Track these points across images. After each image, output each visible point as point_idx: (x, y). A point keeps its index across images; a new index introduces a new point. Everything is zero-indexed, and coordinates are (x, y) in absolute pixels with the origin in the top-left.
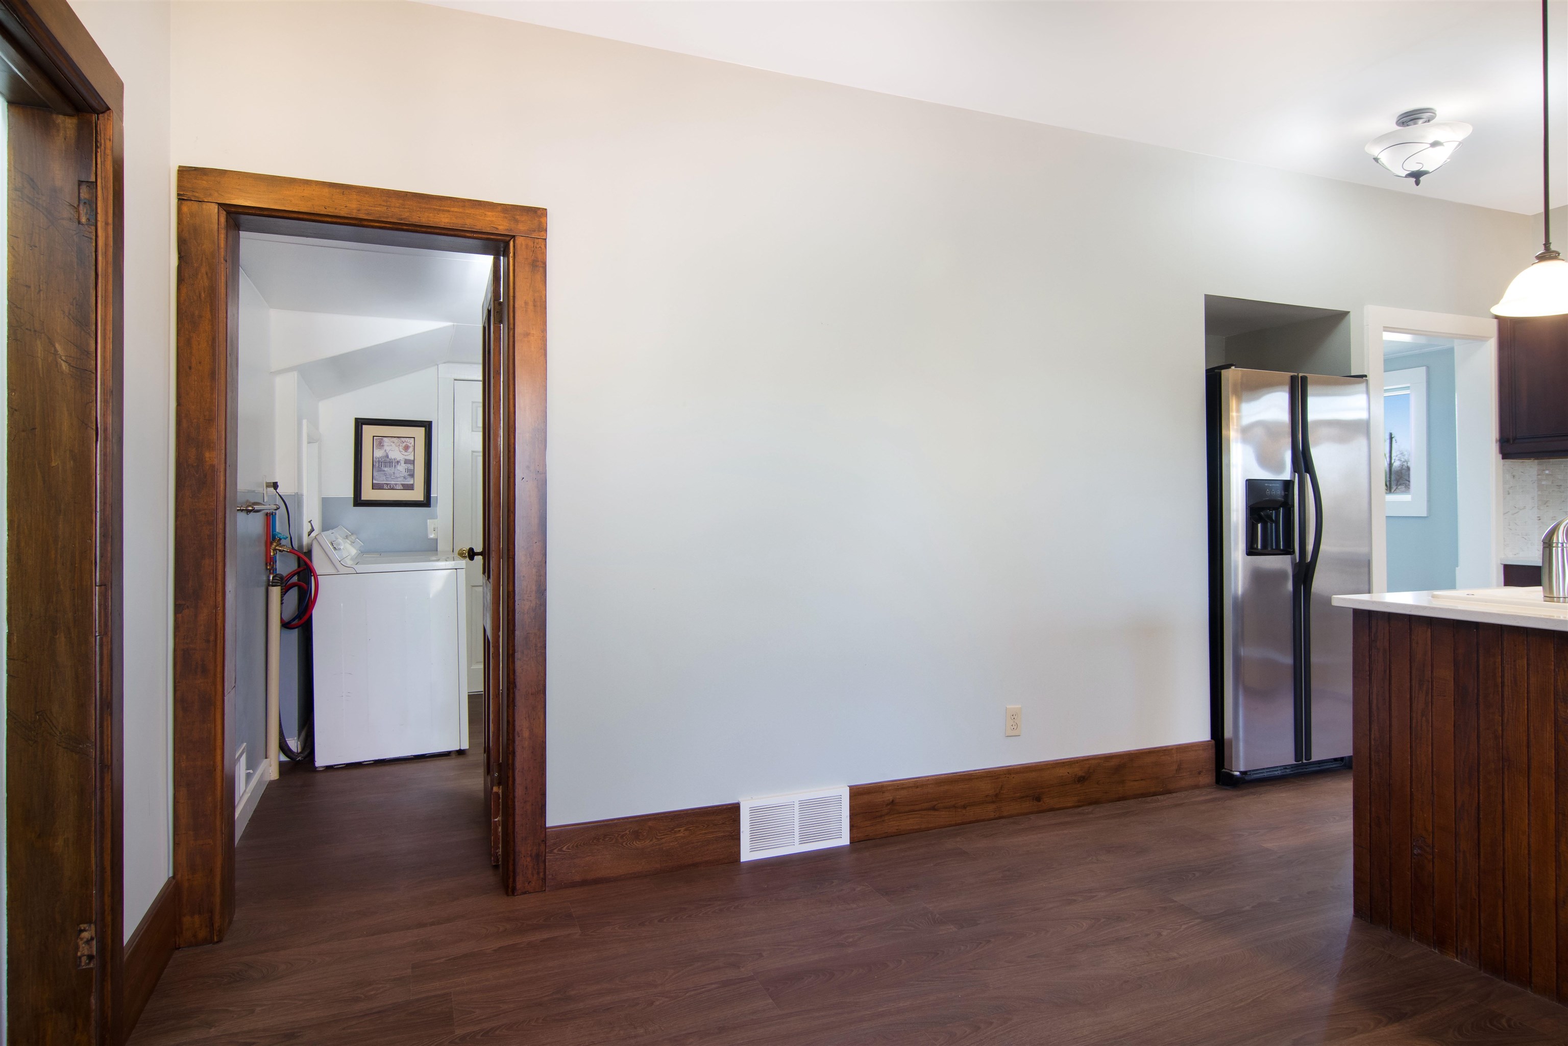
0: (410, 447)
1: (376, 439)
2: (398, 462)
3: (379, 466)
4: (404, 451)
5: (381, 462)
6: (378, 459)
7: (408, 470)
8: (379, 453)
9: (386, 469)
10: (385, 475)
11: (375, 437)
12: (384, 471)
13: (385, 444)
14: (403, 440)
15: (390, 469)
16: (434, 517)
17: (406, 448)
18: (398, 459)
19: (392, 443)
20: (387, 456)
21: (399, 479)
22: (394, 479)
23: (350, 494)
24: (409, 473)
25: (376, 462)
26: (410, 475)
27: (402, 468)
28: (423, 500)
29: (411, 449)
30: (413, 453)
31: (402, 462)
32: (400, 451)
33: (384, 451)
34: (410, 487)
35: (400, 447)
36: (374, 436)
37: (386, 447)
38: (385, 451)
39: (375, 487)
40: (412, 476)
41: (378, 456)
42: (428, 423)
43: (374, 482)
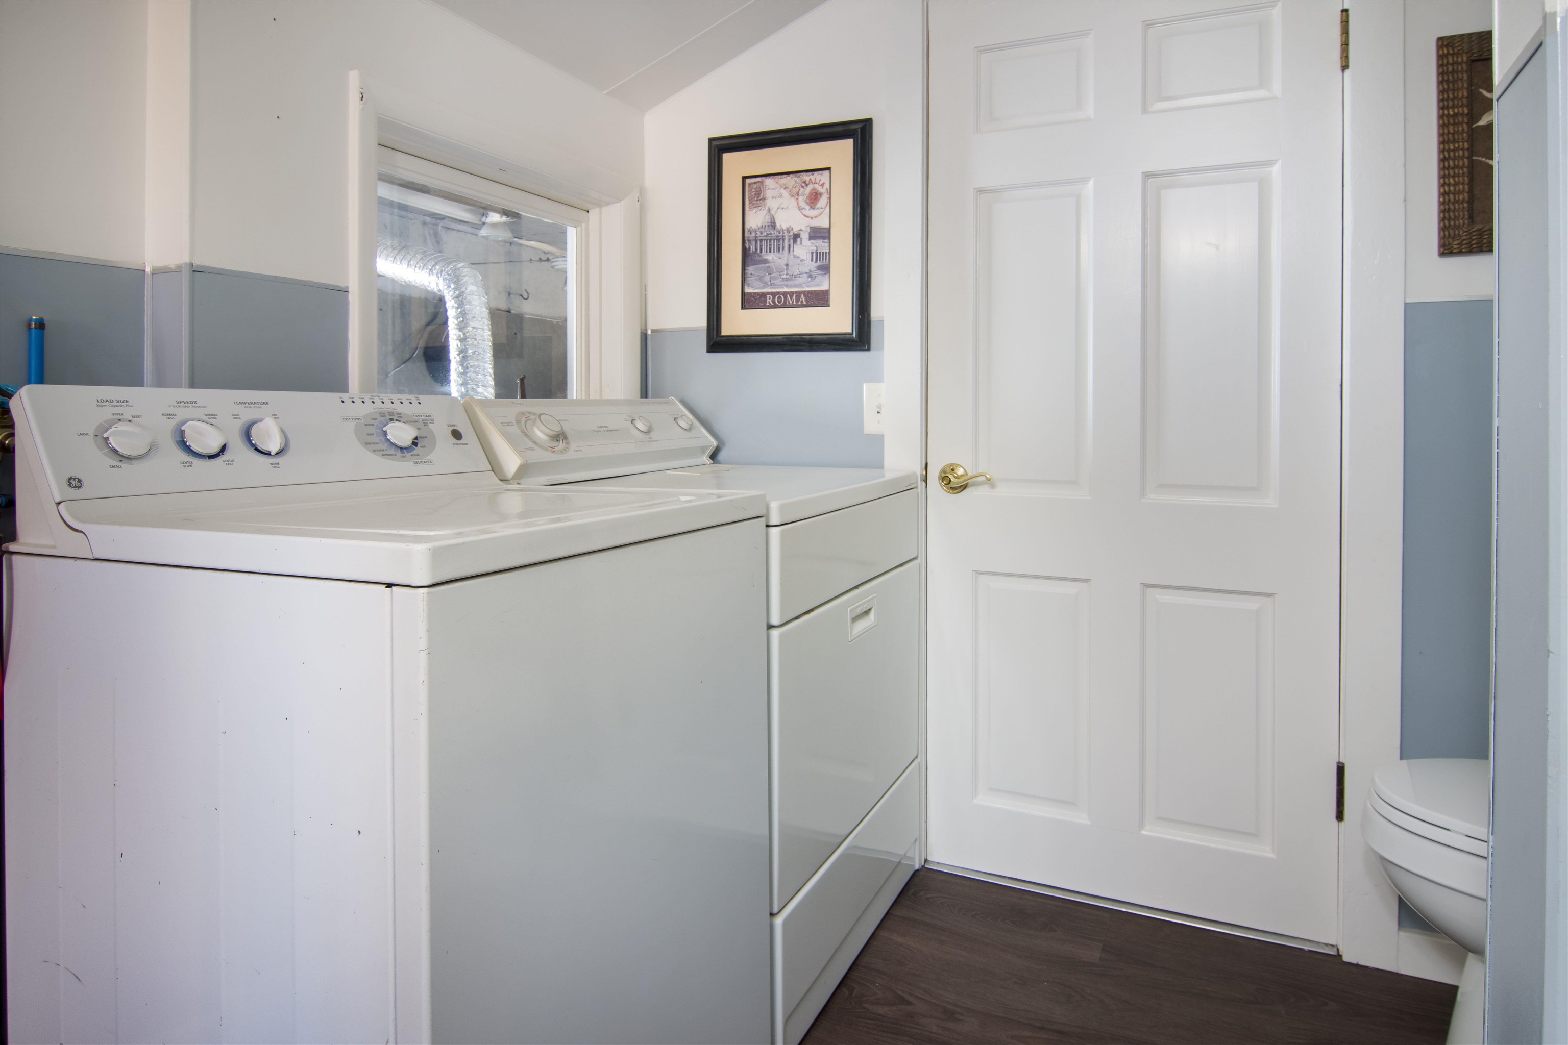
0: (821, 194)
1: (750, 184)
2: (796, 237)
3: (756, 249)
4: (808, 207)
5: (761, 241)
6: (753, 235)
7: (818, 256)
8: (756, 220)
9: (770, 257)
10: (769, 271)
11: (748, 181)
12: (766, 261)
13: (769, 194)
14: (806, 177)
15: (779, 255)
16: (876, 377)
17: (814, 197)
18: (795, 230)
19: (782, 191)
20: (773, 225)
21: (799, 280)
22: (787, 280)
23: (700, 320)
24: (819, 263)
25: (749, 241)
26: (820, 268)
27: (804, 250)
28: (848, 329)
29: (823, 201)
30: (828, 208)
31: (805, 236)
32: (800, 209)
33: (765, 212)
34: (820, 299)
35: (801, 198)
36: (744, 178)
37: (771, 203)
38: (769, 210)
39: (749, 302)
40: (825, 269)
41: (754, 226)
42: (859, 126)
43: (748, 290)
